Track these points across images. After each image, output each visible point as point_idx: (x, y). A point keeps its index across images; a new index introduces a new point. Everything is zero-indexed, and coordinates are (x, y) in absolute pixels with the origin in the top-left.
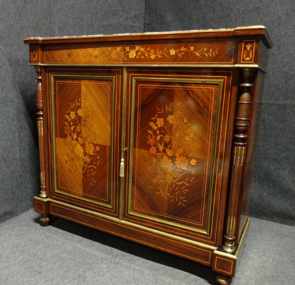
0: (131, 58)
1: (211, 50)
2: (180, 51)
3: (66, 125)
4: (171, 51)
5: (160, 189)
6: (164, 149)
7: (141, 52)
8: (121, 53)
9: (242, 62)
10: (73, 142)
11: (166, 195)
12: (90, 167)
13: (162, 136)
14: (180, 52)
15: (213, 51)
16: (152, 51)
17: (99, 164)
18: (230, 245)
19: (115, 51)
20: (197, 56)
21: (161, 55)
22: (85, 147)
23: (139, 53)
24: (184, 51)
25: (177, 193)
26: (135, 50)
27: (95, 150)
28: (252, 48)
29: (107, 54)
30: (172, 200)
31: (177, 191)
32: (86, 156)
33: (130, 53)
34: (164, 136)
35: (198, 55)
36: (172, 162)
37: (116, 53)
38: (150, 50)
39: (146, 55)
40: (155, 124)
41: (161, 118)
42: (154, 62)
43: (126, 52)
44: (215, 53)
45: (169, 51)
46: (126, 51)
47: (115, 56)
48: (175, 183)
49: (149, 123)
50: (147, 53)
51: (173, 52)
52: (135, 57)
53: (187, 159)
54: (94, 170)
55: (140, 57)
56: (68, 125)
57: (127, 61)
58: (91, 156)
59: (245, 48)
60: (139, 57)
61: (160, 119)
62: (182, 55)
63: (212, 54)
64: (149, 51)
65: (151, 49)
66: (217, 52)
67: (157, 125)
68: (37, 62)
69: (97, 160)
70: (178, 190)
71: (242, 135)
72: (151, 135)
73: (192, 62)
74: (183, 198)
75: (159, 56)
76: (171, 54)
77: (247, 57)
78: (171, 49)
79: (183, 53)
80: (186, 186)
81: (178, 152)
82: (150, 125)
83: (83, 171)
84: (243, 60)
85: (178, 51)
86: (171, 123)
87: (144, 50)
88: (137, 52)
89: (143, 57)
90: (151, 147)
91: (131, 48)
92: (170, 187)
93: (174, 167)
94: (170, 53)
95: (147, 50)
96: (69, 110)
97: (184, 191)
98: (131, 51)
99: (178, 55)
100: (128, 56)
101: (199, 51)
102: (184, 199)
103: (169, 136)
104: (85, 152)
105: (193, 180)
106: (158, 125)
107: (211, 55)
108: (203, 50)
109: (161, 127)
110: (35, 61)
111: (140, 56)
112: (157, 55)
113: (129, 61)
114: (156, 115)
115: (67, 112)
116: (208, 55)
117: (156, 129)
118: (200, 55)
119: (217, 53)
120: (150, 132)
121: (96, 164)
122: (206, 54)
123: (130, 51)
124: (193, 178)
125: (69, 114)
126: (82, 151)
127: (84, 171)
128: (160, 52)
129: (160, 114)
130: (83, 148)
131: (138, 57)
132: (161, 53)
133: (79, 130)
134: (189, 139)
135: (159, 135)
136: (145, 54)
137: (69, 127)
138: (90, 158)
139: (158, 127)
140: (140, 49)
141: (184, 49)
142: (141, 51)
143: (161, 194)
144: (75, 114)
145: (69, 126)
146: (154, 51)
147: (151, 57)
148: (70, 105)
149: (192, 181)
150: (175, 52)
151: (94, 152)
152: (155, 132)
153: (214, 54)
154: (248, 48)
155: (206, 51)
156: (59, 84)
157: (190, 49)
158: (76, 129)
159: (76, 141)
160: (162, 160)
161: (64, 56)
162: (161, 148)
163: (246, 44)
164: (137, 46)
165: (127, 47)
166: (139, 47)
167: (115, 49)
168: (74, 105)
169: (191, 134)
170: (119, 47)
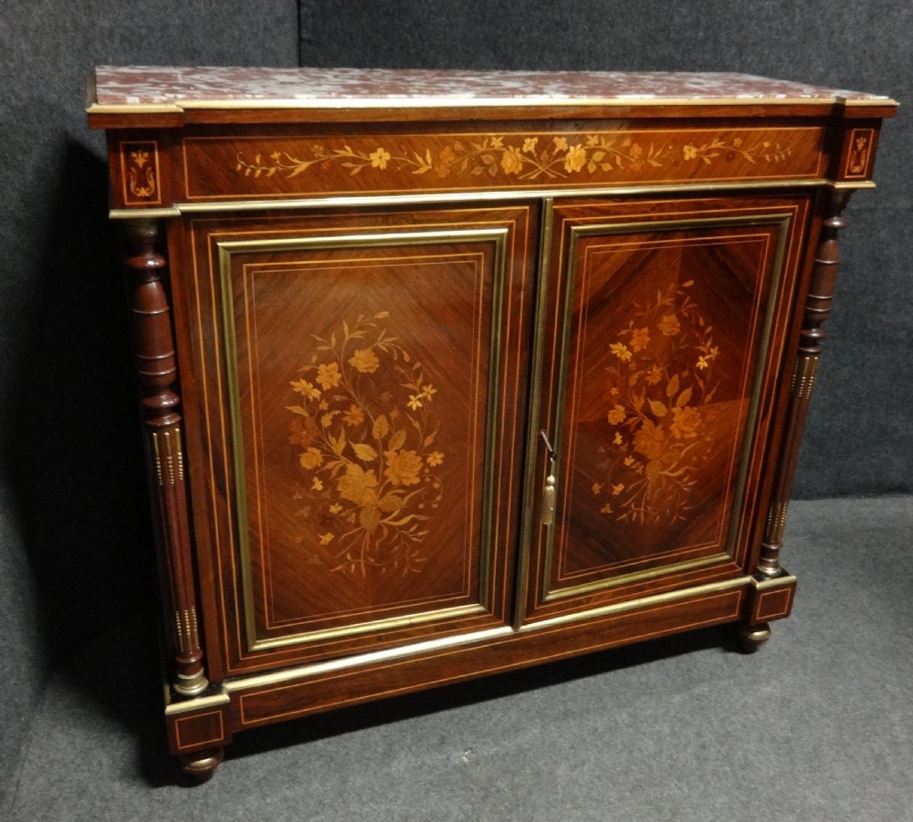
0: (570, 171)
1: (778, 147)
2: (709, 150)
3: (297, 415)
4: (686, 148)
5: (630, 504)
6: (646, 403)
7: (604, 154)
8: (539, 156)
9: (846, 177)
10: (330, 465)
11: (644, 513)
12: (405, 521)
13: (642, 372)
14: (709, 152)
15: (783, 147)
16: (636, 149)
18: (771, 561)
19: (518, 150)
20: (746, 160)
21: (658, 160)
23: (598, 156)
24: (718, 150)
25: (670, 498)
26: (586, 147)
28: (866, 146)
29: (488, 159)
30: (658, 518)
31: (671, 493)
32: (390, 493)
33: (569, 156)
34: (649, 372)
35: (750, 158)
36: (663, 429)
37: (519, 156)
38: (631, 147)
39: (618, 161)
40: (625, 348)
41: (644, 327)
42: (638, 179)
43: (554, 153)
44: (786, 154)
45: (682, 148)
46: (557, 150)
47: (517, 166)
48: (667, 478)
49: (611, 346)
50: (620, 156)
51: (690, 153)
52: (585, 168)
53: (698, 411)
54: (422, 526)
55: (599, 167)
56: (306, 414)
57: (559, 180)
59: (855, 147)
60: (595, 167)
61: (640, 329)
62: (712, 159)
63: (780, 157)
64: (627, 151)
65: (633, 143)
66: (791, 149)
67: (630, 349)
68: (159, 202)
70: (673, 489)
71: (814, 330)
72: (613, 377)
73: (733, 176)
74: (683, 504)
75: (655, 164)
76: (687, 158)
77: (855, 165)
78: (687, 145)
79: (714, 155)
80: (692, 473)
81: (678, 404)
82: (614, 352)
83: (373, 544)
84: (850, 173)
85: (703, 148)
86: (668, 335)
87: (612, 146)
88: (590, 153)
89: (607, 167)
90: (613, 408)
91: (572, 141)
92: (654, 490)
93: (667, 441)
94: (683, 153)
95: (622, 145)
96: (309, 363)
97: (687, 487)
98: (572, 148)
99: (702, 160)
100: (562, 164)
101: (752, 149)
102: (685, 505)
103: (660, 368)
104: (382, 483)
105: (708, 455)
106: (635, 348)
107: (776, 158)
108: (762, 147)
109: (642, 350)
110: (147, 199)
111: (598, 165)
112: (649, 161)
113: (564, 181)
114: (632, 323)
115: (301, 371)
116: (770, 158)
117: (629, 359)
118: (754, 158)
119: (789, 153)
120: (611, 370)
122: (767, 157)
123: (568, 151)
124: (709, 451)
125: (312, 376)
126: (372, 483)
127: (378, 543)
128: (658, 153)
129: (642, 317)
130: (377, 474)
131: (592, 168)
132: (661, 155)
133: (358, 422)
134: (706, 365)
135: (637, 371)
136: (615, 158)
137: (310, 422)
138: (402, 496)
139: (635, 352)
140: (600, 144)
141: (720, 145)
142: (604, 150)
143: (631, 515)
144: (339, 371)
145: (312, 415)
146: (641, 149)
147: (631, 166)
148: (315, 345)
149: (705, 458)
150: (697, 153)
152: (624, 367)
153: (783, 156)
154: (860, 146)
155: (768, 148)
156: (257, 276)
157: (732, 143)
158: (345, 419)
159: (344, 460)
160: (639, 432)
161: (298, 171)
162: (638, 404)
163: (858, 135)
164: (593, 135)
165: (560, 136)
166: (596, 137)
167: (519, 143)
168: (334, 340)
169: (712, 350)
170: (532, 137)
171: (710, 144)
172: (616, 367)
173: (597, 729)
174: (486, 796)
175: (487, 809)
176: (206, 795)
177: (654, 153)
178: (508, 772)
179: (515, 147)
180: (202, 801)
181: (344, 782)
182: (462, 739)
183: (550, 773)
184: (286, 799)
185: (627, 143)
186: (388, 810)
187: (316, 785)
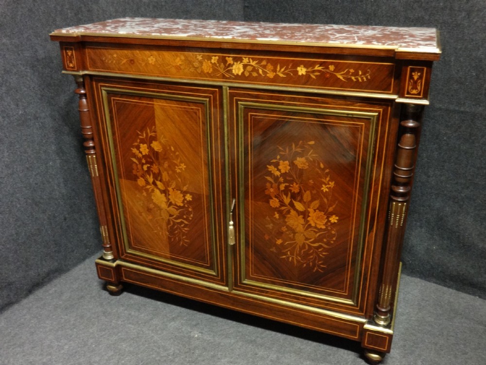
0: (235, 74)
1: (360, 73)
3: (135, 162)
4: (299, 69)
5: (287, 252)
6: (291, 201)
7: (252, 67)
8: (220, 65)
9: (406, 95)
10: (148, 187)
11: (296, 259)
12: (179, 221)
13: (287, 184)
14: (314, 72)
15: (364, 73)
16: (270, 66)
17: (193, 218)
18: (383, 317)
19: (209, 62)
20: (339, 78)
21: (283, 73)
22: (169, 195)
23: (249, 68)
24: (319, 71)
25: (312, 257)
26: (243, 63)
27: (185, 199)
28: (421, 77)
29: (196, 65)
30: (305, 265)
31: (312, 254)
32: (172, 206)
33: (234, 67)
34: (291, 185)
35: (341, 77)
36: (303, 218)
37: (210, 64)
38: (266, 65)
39: (260, 71)
40: (276, 169)
41: (286, 161)
42: (272, 82)
43: (227, 65)
44: (367, 78)
45: (296, 68)
46: (228, 63)
47: (210, 69)
48: (309, 245)
49: (268, 166)
50: (262, 69)
51: (302, 71)
52: (243, 73)
53: (324, 214)
54: (186, 226)
55: (251, 74)
56: (137, 163)
57: (230, 78)
58: (180, 207)
59: (411, 77)
60: (248, 74)
61: (284, 161)
62: (316, 76)
63: (362, 79)
64: (264, 67)
65: (267, 63)
66: (370, 75)
67: (279, 170)
68: (76, 69)
69: (189, 213)
70: (313, 252)
71: (402, 188)
72: (270, 182)
73: (331, 86)
74: (320, 263)
75: (281, 75)
76: (300, 74)
77: (413, 89)
78: (299, 66)
79: (317, 74)
80: (324, 248)
81: (311, 207)
82: (270, 170)
83: (167, 226)
84: (408, 93)
85: (310, 69)
86: (301, 168)
87: (256, 64)
88: (245, 66)
89: (255, 74)
90: (272, 199)
91: (236, 60)
92: (301, 249)
93: (306, 225)
94: (297, 72)
95: (262, 64)
96: (136, 142)
97: (322, 254)
98: (235, 63)
99: (310, 76)
100: (231, 70)
101: (342, 73)
102: (322, 264)
103: (298, 185)
104: (168, 201)
105: (334, 241)
106: (282, 170)
107: (360, 79)
108: (348, 72)
109: (286, 172)
110: (72, 68)
111: (250, 73)
112: (277, 73)
113: (233, 79)
114: (278, 157)
115: (134, 144)
116: (355, 78)
117: (279, 175)
118: (344, 78)
119: (369, 77)
120: (269, 178)
121: (187, 218)
122: (353, 78)
123: (233, 64)
124: (334, 239)
125: (138, 148)
126: (164, 199)
127: (169, 226)
128: (283, 70)
129: (284, 155)
130: (166, 196)
131: (247, 74)
132: (285, 70)
133: (156, 171)
134: (327, 190)
135: (284, 183)
136: (258, 70)
137: (139, 166)
138: (177, 209)
139: (282, 172)
140: (249, 62)
141: (320, 68)
142: (252, 66)
143: (288, 258)
144: (148, 148)
145: (140, 164)
146: (272, 67)
147: (268, 75)
148: (138, 135)
149: (332, 242)
150: (306, 72)
151: (183, 202)
152: (276, 179)
153: (365, 78)
154: (416, 77)
155: (352, 73)
156: (116, 103)
157: (328, 68)
158: (151, 169)
159: (153, 186)
160: (289, 216)
161: (123, 62)
162: (287, 200)
163: (412, 70)
164: (245, 58)
165: (229, 57)
166: (247, 59)
167: (210, 58)
168: (145, 135)
169: (330, 183)
170: (215, 56)
171: (314, 67)
172: (271, 177)
173: (256, 354)
174: (187, 352)
175: (182, 357)
176: (112, 300)
177: (280, 69)
178: (205, 349)
179: (208, 60)
180: (109, 301)
181: (151, 319)
182: (203, 328)
183: (219, 359)
184: (130, 314)
185: (264, 63)
186: (153, 336)
187: (143, 315)
